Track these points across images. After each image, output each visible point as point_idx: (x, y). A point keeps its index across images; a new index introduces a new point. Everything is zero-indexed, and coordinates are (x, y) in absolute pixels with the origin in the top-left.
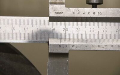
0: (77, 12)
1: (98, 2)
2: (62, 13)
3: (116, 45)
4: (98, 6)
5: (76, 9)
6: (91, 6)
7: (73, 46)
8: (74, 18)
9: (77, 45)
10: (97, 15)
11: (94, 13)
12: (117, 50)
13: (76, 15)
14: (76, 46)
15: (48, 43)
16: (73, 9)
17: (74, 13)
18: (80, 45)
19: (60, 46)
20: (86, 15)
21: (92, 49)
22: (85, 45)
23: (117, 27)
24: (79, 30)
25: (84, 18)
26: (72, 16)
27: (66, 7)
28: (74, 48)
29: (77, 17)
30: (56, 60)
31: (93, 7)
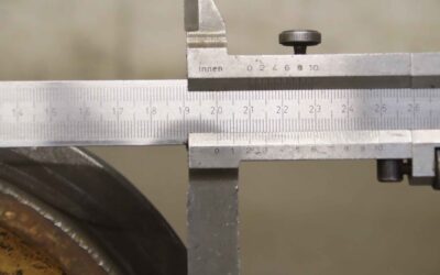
0: (257, 66)
1: (309, 40)
2: (221, 69)
3: (355, 146)
4: (309, 48)
5: (255, 57)
6: (292, 48)
7: (249, 149)
8: (249, 79)
9: (258, 148)
10: (306, 73)
11: (300, 67)
12: (359, 157)
13: (256, 73)
14: (256, 150)
15: (187, 144)
16: (245, 59)
17: (250, 68)
18: (266, 148)
19: (217, 150)
20: (280, 73)
21: (297, 156)
22: (278, 147)
23: (344, 101)
24: (249, 110)
25: (275, 79)
26: (245, 76)
27: (229, 53)
28: (252, 156)
29: (256, 79)
30: (206, 186)
31: (297, 52)
